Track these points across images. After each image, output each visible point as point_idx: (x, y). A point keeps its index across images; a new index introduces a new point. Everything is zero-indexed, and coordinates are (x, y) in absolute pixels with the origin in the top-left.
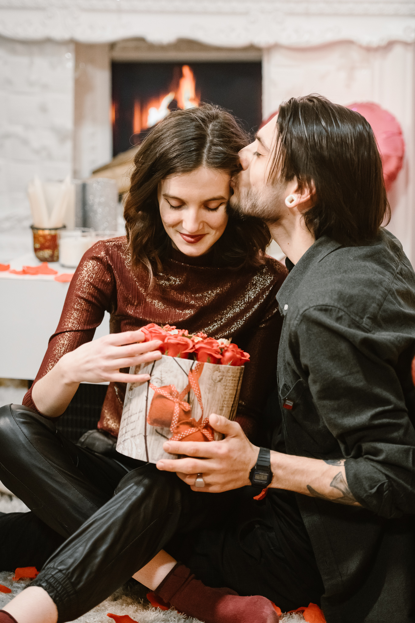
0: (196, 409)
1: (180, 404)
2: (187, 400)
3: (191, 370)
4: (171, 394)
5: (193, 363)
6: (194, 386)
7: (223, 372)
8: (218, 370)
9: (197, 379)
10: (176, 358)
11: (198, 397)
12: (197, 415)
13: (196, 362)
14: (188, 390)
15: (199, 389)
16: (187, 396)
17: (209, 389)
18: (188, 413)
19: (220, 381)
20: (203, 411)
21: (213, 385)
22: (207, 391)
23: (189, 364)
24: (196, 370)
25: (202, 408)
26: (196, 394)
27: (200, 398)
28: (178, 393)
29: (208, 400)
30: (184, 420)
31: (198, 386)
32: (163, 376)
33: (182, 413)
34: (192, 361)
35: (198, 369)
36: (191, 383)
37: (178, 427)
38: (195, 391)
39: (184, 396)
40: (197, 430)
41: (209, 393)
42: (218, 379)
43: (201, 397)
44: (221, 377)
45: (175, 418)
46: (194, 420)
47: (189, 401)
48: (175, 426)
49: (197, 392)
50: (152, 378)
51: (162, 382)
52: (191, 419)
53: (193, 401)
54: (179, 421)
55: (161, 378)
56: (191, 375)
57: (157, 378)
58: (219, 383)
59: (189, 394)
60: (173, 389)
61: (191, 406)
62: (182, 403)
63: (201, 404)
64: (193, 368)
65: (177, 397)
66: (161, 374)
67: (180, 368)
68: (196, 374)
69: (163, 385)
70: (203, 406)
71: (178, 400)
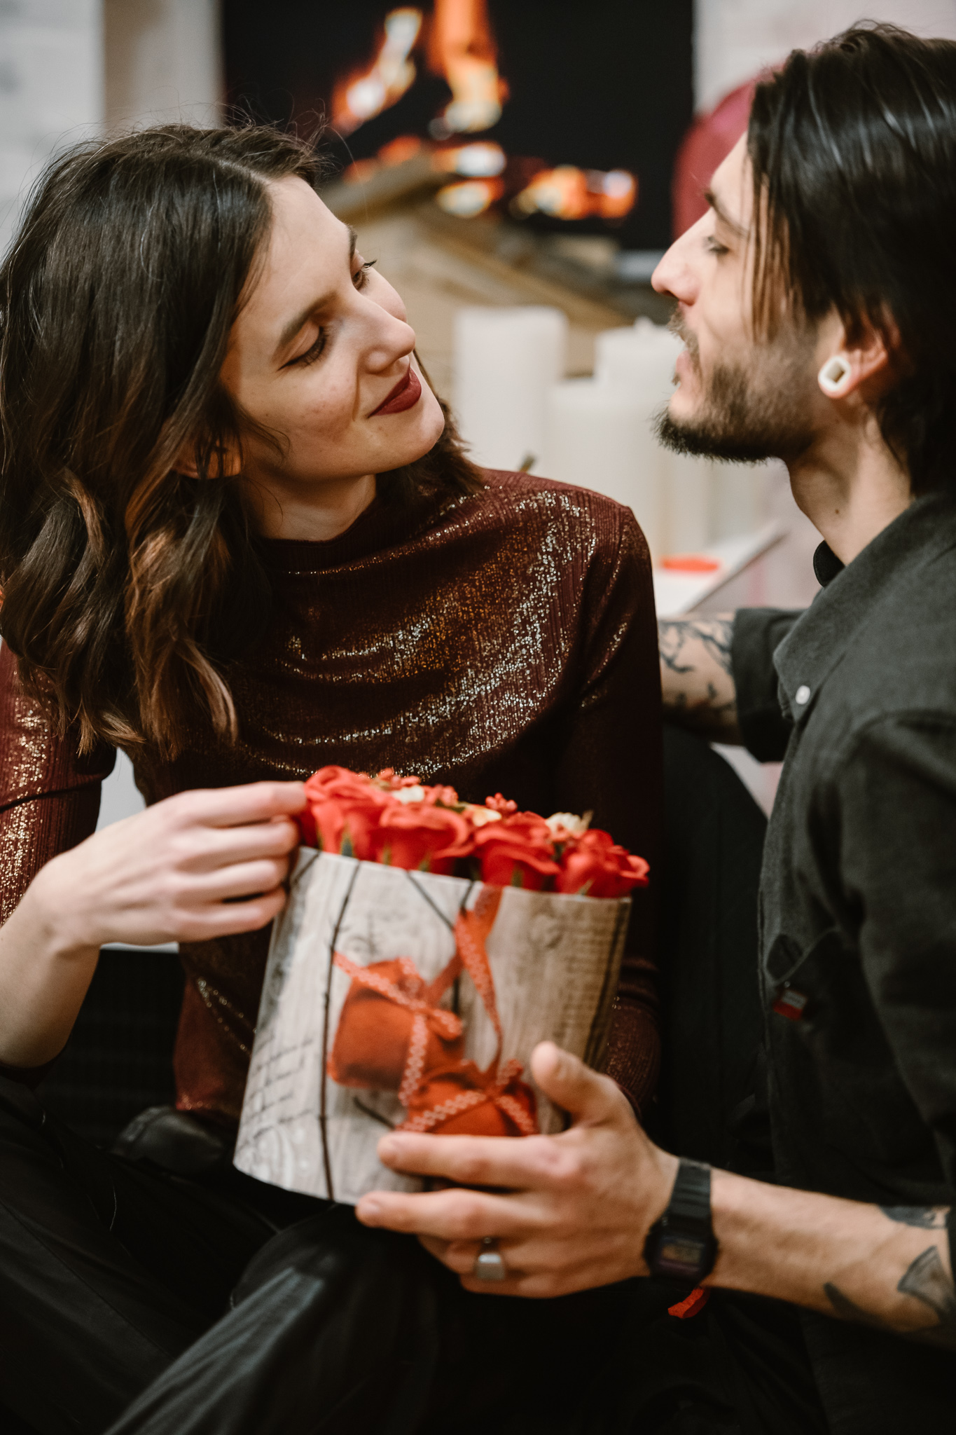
0: (478, 1032)
1: (429, 1018)
2: (451, 1005)
3: (463, 912)
4: (401, 984)
5: (469, 890)
6: (472, 960)
7: (563, 917)
8: (547, 910)
9: (483, 940)
10: (418, 875)
11: (485, 996)
12: (482, 1050)
13: (479, 886)
14: (454, 973)
15: (487, 971)
16: (448, 994)
17: (521, 971)
18: (451, 1046)
19: (553, 944)
20: (500, 1039)
21: (531, 957)
22: (514, 976)
23: (457, 892)
24: (480, 911)
25: (498, 1029)
26: (479, 986)
27: (490, 997)
28: (422, 983)
29: (516, 1007)
30: (442, 1066)
31: (484, 960)
32: (376, 931)
33: (437, 1046)
34: (463, 884)
35: (486, 906)
36: (464, 952)
37: (423, 1090)
38: (475, 976)
39: (440, 994)
40: (483, 1098)
41: (520, 982)
42: (548, 938)
43: (491, 992)
44: (555, 934)
45: (416, 1062)
46: (473, 1067)
47: (456, 1008)
48: (416, 1087)
49: (480, 979)
50: (342, 938)
51: (372, 949)
52: (464, 1063)
53: (471, 1006)
54: (426, 1070)
55: (371, 935)
56: (462, 928)
57: (359, 938)
58: (552, 952)
59: (457, 984)
60: (407, 970)
61: (462, 1024)
62: (437, 1013)
63: (494, 1016)
64: (471, 905)
65: (419, 996)
66: (371, 925)
67: (427, 906)
68: (478, 923)
69: (377, 959)
70: (502, 1023)
71: (423, 1005)
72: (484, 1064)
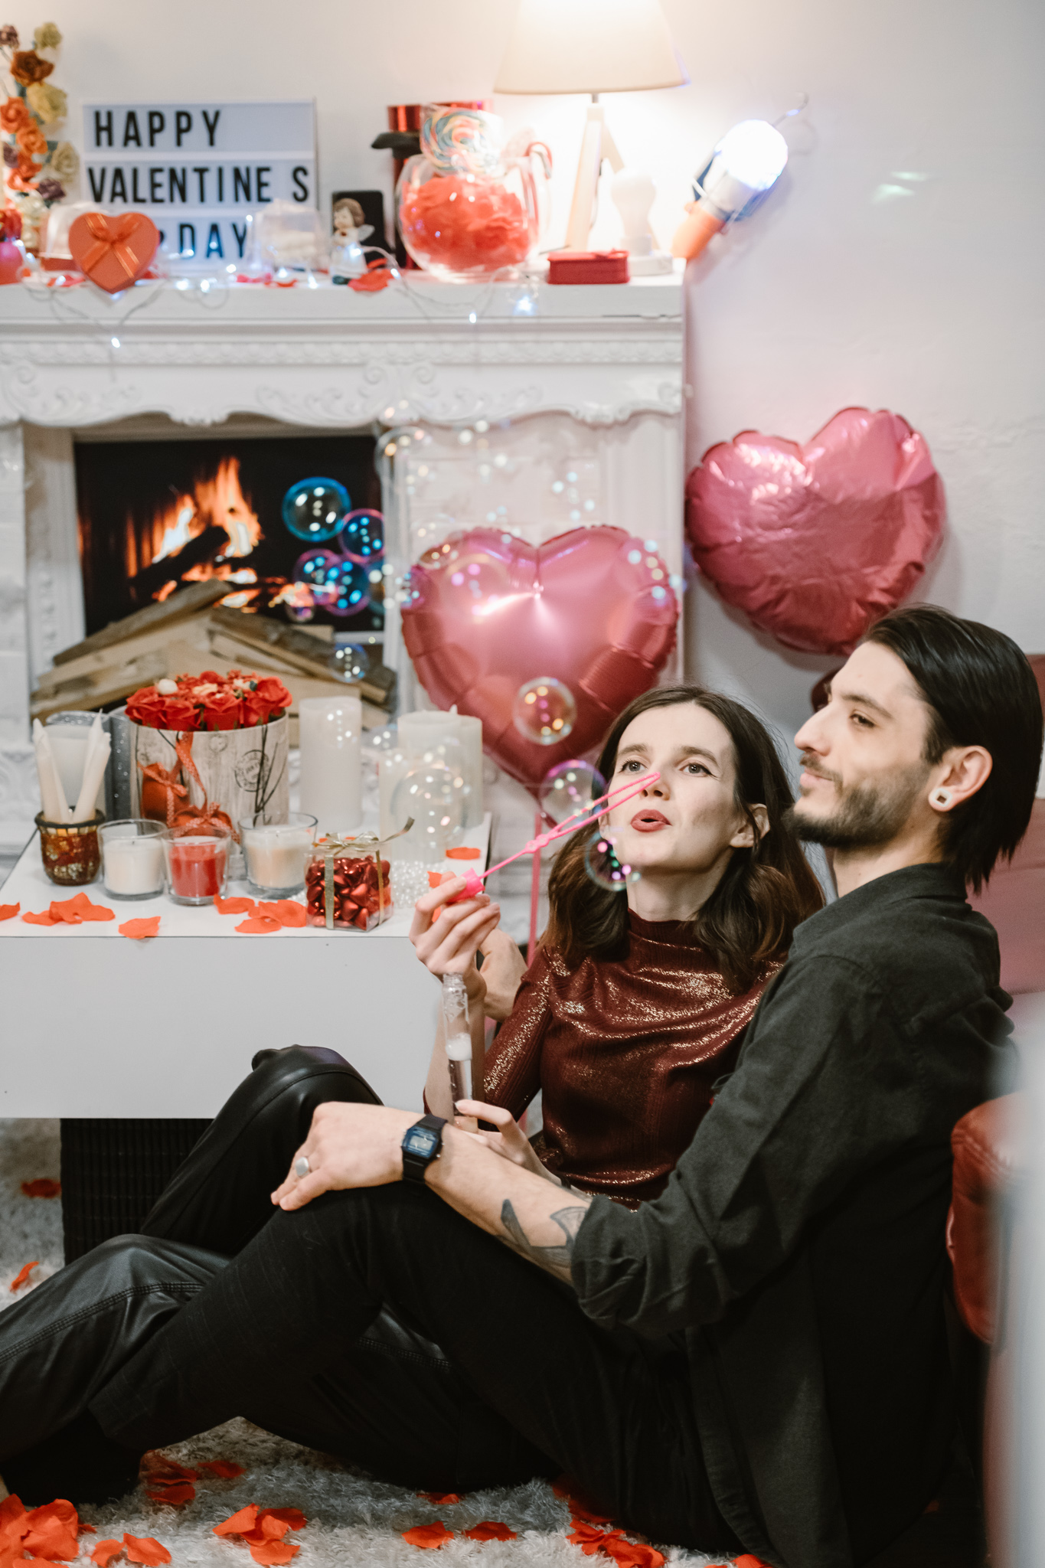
0: (194, 792)
1: (173, 788)
2: (180, 782)
3: (178, 742)
5: (179, 733)
6: (185, 761)
7: (226, 738)
9: (188, 752)
10: (162, 731)
11: (195, 776)
12: (198, 800)
13: (183, 732)
14: (179, 767)
15: (194, 765)
17: (209, 763)
18: (184, 799)
19: (223, 749)
20: (205, 794)
21: (213, 756)
22: (206, 766)
23: (175, 735)
24: (184, 739)
25: (203, 789)
26: (191, 772)
28: (167, 773)
29: (210, 778)
30: (181, 808)
31: (191, 761)
32: (147, 751)
33: (178, 801)
34: (176, 732)
35: (187, 741)
36: (182, 758)
37: (176, 820)
38: (188, 768)
39: (175, 777)
40: (203, 820)
41: (209, 768)
42: (220, 747)
43: (198, 775)
44: (224, 744)
45: (171, 807)
46: (195, 808)
47: (183, 783)
48: (172, 819)
49: (191, 769)
50: (139, 754)
51: (148, 759)
52: (191, 806)
53: (189, 781)
54: (176, 811)
55: (147, 755)
56: (179, 747)
57: (142, 754)
58: (223, 752)
59: (181, 772)
60: (161, 768)
61: (187, 789)
62: (176, 786)
63: (201, 784)
65: (167, 779)
66: (146, 749)
67: (163, 739)
68: (185, 744)
69: (150, 763)
70: (205, 787)
71: (168, 783)
72: (200, 805)
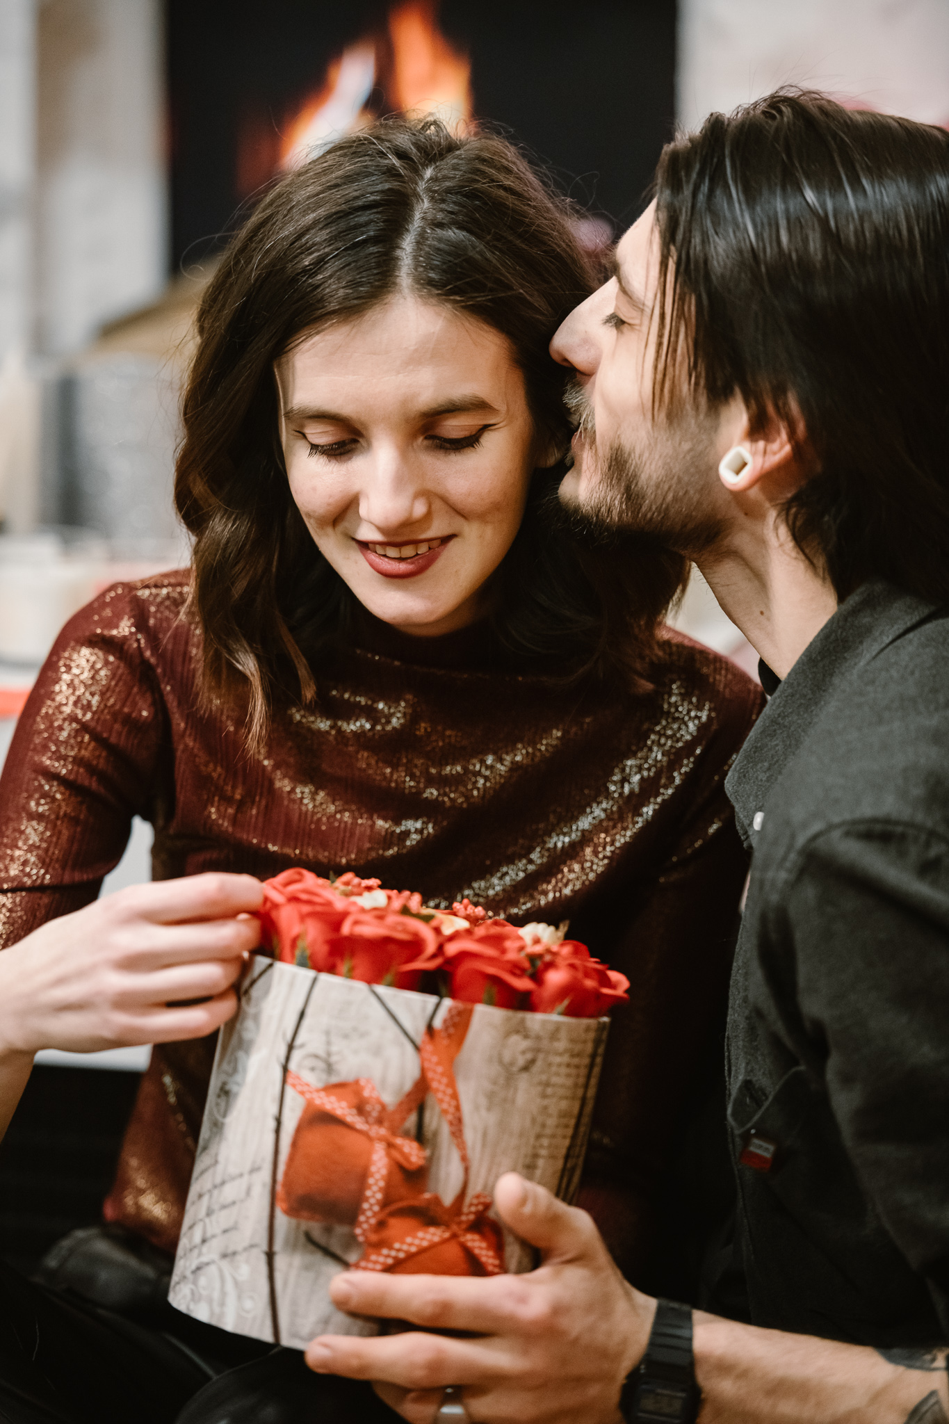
0: (443, 1162)
1: (390, 1145)
2: (414, 1132)
3: (430, 1029)
4: (361, 1109)
5: (438, 1006)
6: (438, 1084)
7: (538, 1038)
8: (521, 1030)
9: (451, 1062)
10: (381, 989)
11: (451, 1123)
12: (446, 1183)
13: (448, 1003)
14: (419, 1096)
15: (455, 1096)
16: (412, 1120)
17: (491, 1096)
18: (415, 1177)
19: (526, 1068)
20: (467, 1170)
21: (503, 1081)
22: (483, 1102)
23: (424, 1009)
24: (446, 1029)
25: (464, 1159)
26: (445, 1112)
27: (457, 1124)
28: (384, 1108)
29: (485, 1135)
30: (402, 1199)
31: (452, 1083)
32: (334, 1049)
33: (398, 1177)
34: (432, 1000)
35: (455, 1025)
36: (430, 1075)
37: (381, 1225)
38: (441, 1101)
39: (404, 1119)
40: (447, 1235)
41: (489, 1109)
42: (521, 1061)
43: (460, 1121)
44: (529, 1056)
45: (374, 1194)
46: (437, 1201)
47: (420, 1136)
48: (374, 1221)
49: (447, 1104)
50: (297, 1055)
51: (330, 1068)
52: (427, 1196)
53: (436, 1134)
54: (384, 1204)
55: (329, 1054)
56: (429, 1048)
57: (315, 1056)
58: (525, 1076)
59: (421, 1110)
60: (367, 1093)
61: (427, 1153)
62: (399, 1141)
63: (462, 1146)
64: (438, 1023)
65: (380, 1121)
66: (329, 1043)
67: (391, 1023)
68: (445, 1042)
69: (334, 1080)
70: (469, 1152)
71: (383, 1131)
